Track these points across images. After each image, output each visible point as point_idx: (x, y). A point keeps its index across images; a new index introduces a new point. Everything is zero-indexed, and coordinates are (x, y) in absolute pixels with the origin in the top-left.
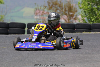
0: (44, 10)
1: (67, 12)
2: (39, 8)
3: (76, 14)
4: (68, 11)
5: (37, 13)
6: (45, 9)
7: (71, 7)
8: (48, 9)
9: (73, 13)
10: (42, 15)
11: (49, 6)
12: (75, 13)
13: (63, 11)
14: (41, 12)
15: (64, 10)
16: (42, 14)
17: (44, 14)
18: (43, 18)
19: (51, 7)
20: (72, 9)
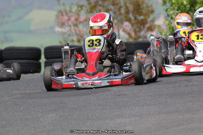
0: (78, 15)
1: (131, 16)
2: (68, 9)
3: (152, 17)
4: (133, 12)
5: (64, 21)
6: (80, 11)
7: (140, 3)
8: (87, 10)
9: (144, 16)
10: (76, 25)
11: (90, 3)
12: (149, 16)
13: (121, 14)
14: (73, 19)
15: (123, 11)
16: (75, 22)
17: (80, 22)
18: (78, 32)
19: (95, 6)
20: (142, 7)
